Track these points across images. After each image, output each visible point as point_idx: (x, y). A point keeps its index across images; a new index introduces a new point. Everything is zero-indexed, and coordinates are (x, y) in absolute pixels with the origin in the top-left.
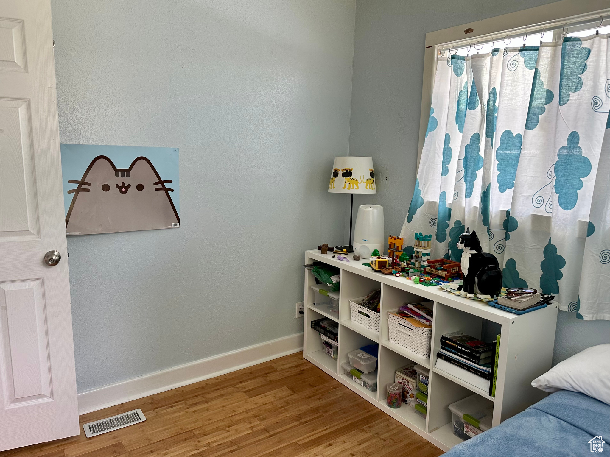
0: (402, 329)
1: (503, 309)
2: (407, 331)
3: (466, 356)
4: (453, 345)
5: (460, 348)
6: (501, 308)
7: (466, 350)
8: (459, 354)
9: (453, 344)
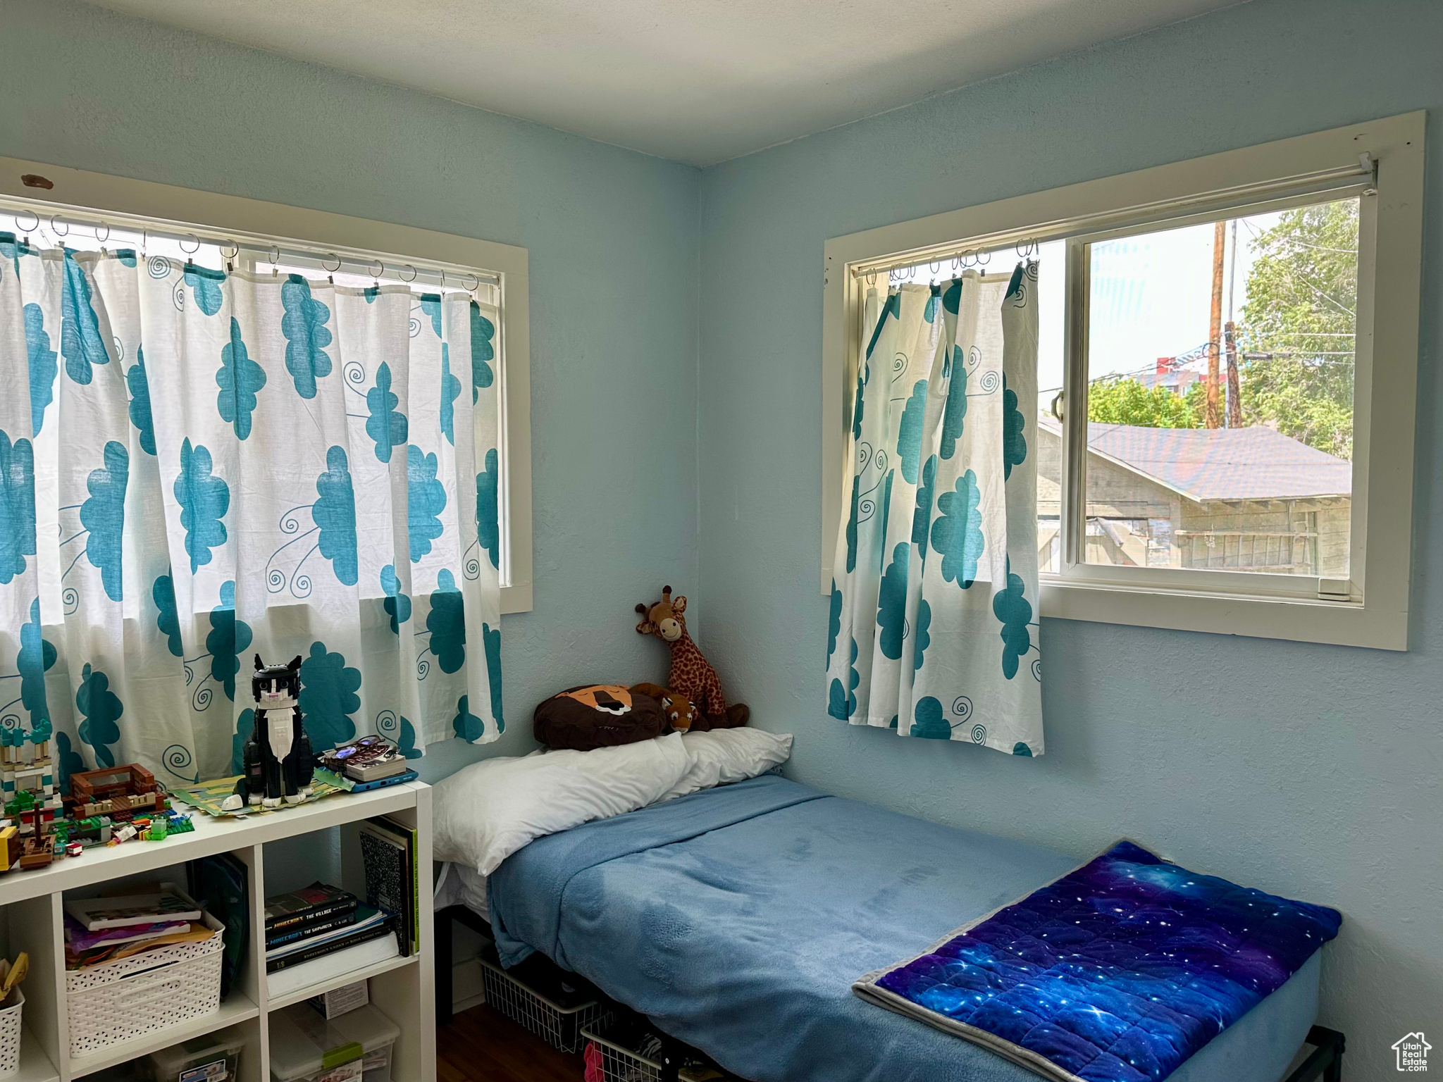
0: (141, 984)
1: (388, 783)
2: (159, 979)
3: (325, 927)
4: (294, 923)
5: (311, 916)
6: (384, 783)
7: (326, 912)
8: (309, 932)
9: (292, 921)
